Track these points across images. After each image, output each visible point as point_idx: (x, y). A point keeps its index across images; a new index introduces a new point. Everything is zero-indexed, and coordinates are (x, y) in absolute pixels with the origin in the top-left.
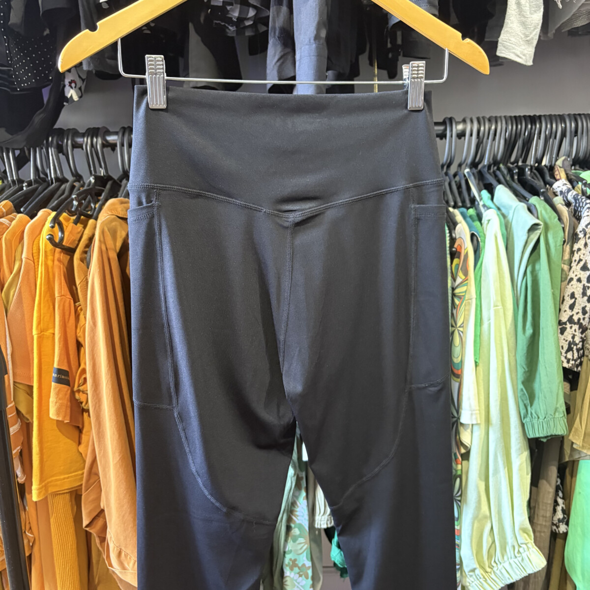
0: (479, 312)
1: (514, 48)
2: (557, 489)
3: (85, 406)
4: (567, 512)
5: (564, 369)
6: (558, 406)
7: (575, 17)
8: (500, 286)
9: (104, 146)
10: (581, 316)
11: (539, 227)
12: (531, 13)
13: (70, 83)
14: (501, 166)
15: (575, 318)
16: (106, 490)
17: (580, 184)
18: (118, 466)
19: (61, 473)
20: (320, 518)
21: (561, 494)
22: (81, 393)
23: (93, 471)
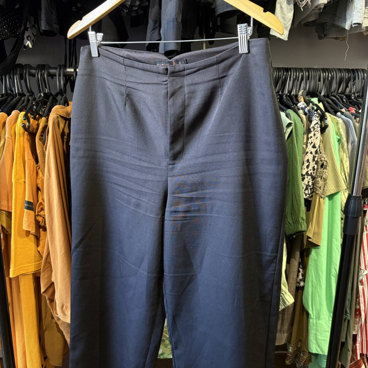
2: (299, 264)
3: (41, 224)
4: (304, 276)
5: (304, 198)
7: (309, 16)
9: (48, 76)
10: (312, 171)
11: (292, 125)
13: (27, 37)
15: (309, 173)
16: (55, 271)
17: (311, 104)
18: (64, 256)
19: (28, 263)
21: (301, 266)
22: (39, 217)
23: (47, 261)
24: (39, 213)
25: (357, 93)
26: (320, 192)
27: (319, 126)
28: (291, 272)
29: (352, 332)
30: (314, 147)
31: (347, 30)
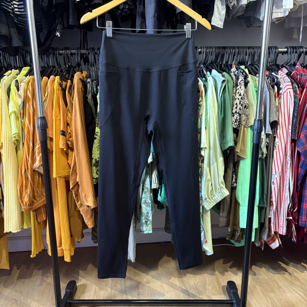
0: (206, 111)
1: (216, 22)
2: (233, 172)
3: (70, 146)
4: (236, 179)
5: (234, 128)
6: (231, 137)
7: (238, 12)
8: (213, 101)
9: (71, 54)
10: (239, 111)
11: (225, 81)
12: (222, 11)
13: (58, 30)
14: (214, 64)
15: (237, 111)
17: (240, 69)
18: (85, 164)
19: (62, 170)
20: (154, 184)
21: (234, 174)
22: (69, 141)
23: (74, 169)
24: (69, 139)
25: (272, 63)
26: (243, 123)
27: (243, 82)
28: (228, 177)
29: (269, 216)
30: (240, 95)
31: (261, 21)
